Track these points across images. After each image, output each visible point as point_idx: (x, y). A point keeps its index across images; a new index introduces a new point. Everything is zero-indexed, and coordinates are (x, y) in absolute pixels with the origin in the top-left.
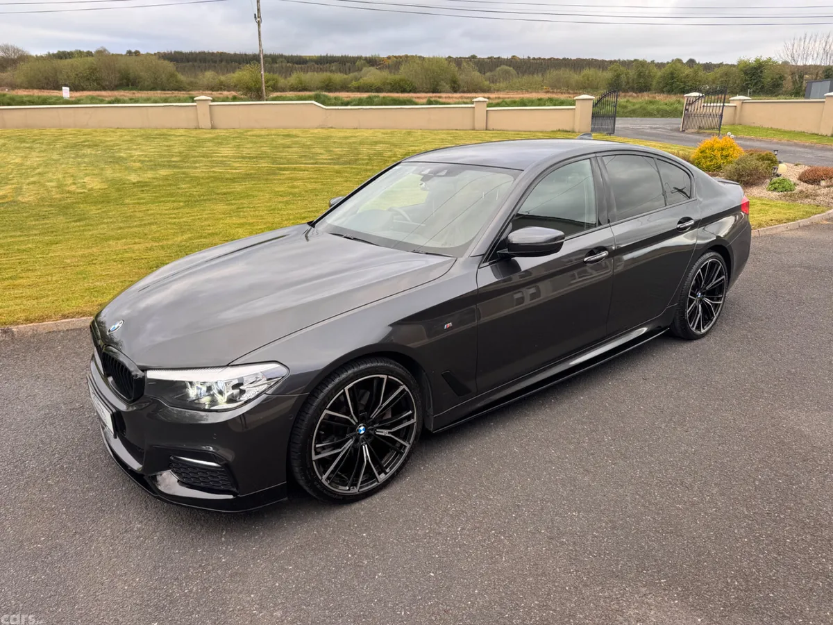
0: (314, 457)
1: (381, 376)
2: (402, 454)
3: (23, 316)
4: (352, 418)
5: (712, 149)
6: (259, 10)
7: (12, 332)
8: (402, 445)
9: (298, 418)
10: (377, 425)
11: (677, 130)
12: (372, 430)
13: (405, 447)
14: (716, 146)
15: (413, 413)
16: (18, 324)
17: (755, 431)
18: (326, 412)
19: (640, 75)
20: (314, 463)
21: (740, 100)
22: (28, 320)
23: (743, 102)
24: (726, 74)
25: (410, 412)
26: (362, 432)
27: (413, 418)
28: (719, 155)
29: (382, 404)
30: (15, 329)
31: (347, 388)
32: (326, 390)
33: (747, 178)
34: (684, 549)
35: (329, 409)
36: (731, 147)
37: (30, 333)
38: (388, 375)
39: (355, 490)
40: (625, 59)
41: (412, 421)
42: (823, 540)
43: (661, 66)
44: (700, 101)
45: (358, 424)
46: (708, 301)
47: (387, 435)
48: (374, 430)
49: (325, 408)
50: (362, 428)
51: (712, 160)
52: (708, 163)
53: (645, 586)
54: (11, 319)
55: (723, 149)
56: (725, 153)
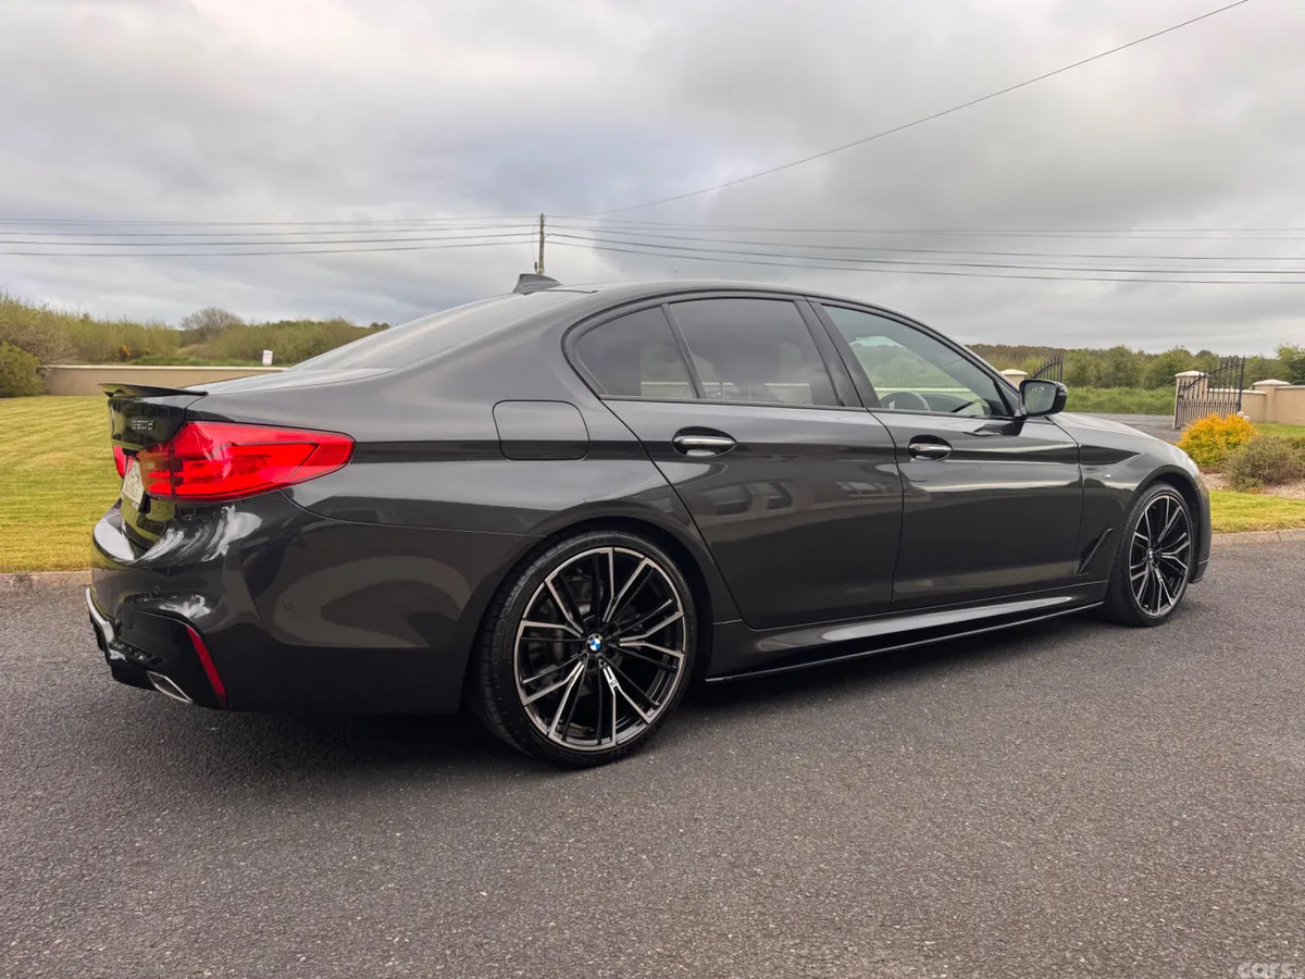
3: (54, 560)
5: (1211, 432)
6: (541, 258)
7: (30, 580)
11: (1169, 428)
14: (1217, 428)
16: (43, 570)
17: (1196, 758)
19: (1117, 368)
21: (1270, 385)
22: (59, 567)
23: (1277, 389)
24: (1260, 369)
28: (1222, 441)
30: (35, 577)
33: (1267, 471)
36: (1243, 430)
37: (56, 585)
40: (1097, 349)
43: (1151, 358)
44: (1201, 383)
51: (1212, 449)
52: (1206, 455)
54: (35, 563)
55: (1228, 434)
56: (1232, 439)
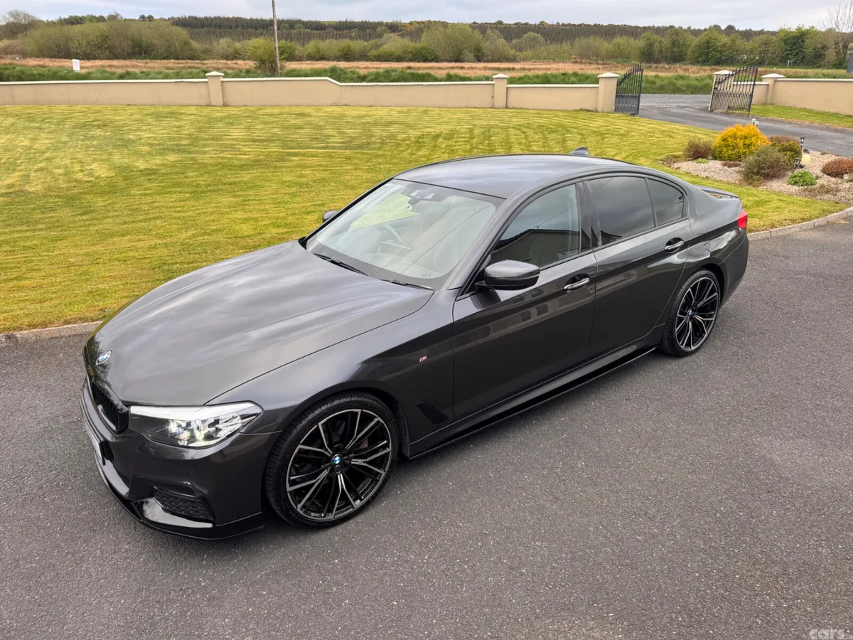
0: (289, 489)
1: (355, 410)
2: (377, 481)
3: (26, 321)
4: (326, 450)
5: (735, 137)
7: (16, 338)
8: (378, 473)
9: (271, 454)
10: (352, 455)
11: (705, 110)
12: (347, 459)
13: (381, 474)
14: (739, 134)
15: (388, 442)
16: (22, 330)
17: (726, 459)
18: (300, 446)
19: (674, 44)
20: (289, 494)
21: (773, 78)
22: (31, 326)
23: (776, 80)
24: (765, 44)
25: (385, 442)
26: (338, 462)
27: (389, 447)
28: (740, 143)
29: (357, 434)
30: (18, 334)
31: (320, 424)
32: (300, 426)
33: (767, 171)
34: (636, 583)
35: (303, 444)
36: (754, 135)
37: (33, 339)
38: (362, 409)
39: (330, 517)
40: (660, 26)
41: (388, 450)
42: (771, 577)
43: (696, 33)
44: (730, 80)
45: (333, 455)
46: (699, 318)
47: (362, 464)
48: (350, 459)
49: (299, 443)
50: (337, 458)
51: (734, 149)
52: (730, 152)
53: (593, 619)
54: (15, 325)
55: (745, 138)
56: (747, 142)
